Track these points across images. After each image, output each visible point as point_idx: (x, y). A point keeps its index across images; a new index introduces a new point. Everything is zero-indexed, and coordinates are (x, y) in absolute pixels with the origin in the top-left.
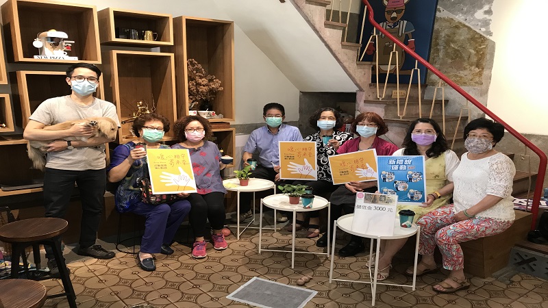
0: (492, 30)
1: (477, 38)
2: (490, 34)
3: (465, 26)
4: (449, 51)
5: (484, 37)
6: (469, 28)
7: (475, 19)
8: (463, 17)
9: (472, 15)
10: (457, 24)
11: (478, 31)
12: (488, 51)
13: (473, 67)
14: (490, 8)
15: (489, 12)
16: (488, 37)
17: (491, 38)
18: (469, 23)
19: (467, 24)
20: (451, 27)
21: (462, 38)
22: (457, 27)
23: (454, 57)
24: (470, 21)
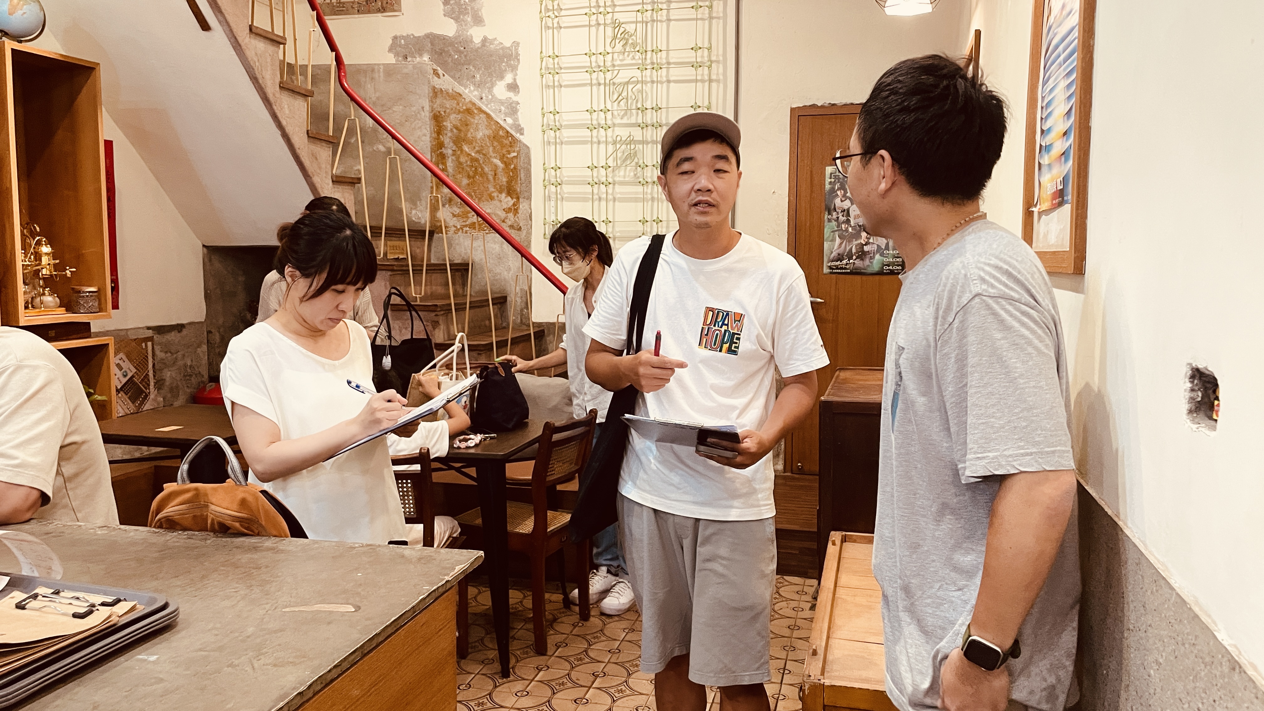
0: (522, 123)
1: (502, 137)
2: (521, 131)
3: (481, 110)
4: (463, 159)
5: (512, 136)
6: (488, 116)
7: (494, 99)
8: (476, 93)
9: (490, 89)
10: (470, 106)
11: (502, 123)
12: (521, 163)
13: (504, 195)
14: (515, 80)
15: (513, 87)
16: (517, 136)
17: (521, 138)
18: (487, 105)
19: (484, 108)
20: (459, 112)
21: (480, 135)
22: (468, 111)
23: (471, 173)
24: (490, 102)
